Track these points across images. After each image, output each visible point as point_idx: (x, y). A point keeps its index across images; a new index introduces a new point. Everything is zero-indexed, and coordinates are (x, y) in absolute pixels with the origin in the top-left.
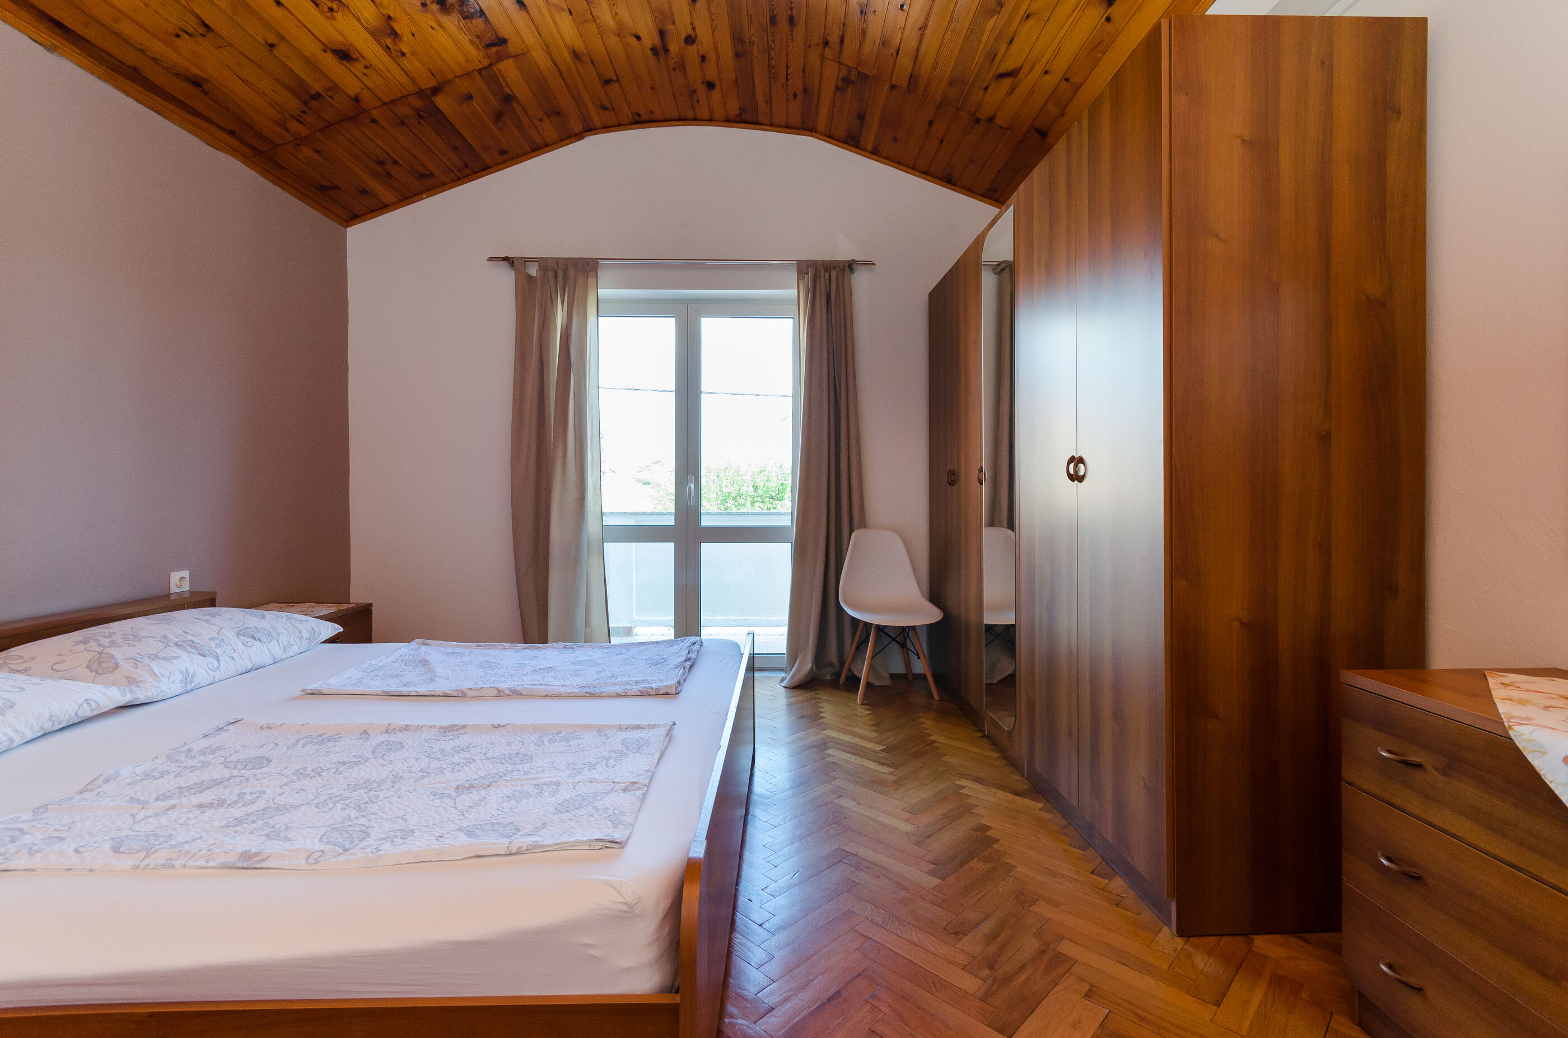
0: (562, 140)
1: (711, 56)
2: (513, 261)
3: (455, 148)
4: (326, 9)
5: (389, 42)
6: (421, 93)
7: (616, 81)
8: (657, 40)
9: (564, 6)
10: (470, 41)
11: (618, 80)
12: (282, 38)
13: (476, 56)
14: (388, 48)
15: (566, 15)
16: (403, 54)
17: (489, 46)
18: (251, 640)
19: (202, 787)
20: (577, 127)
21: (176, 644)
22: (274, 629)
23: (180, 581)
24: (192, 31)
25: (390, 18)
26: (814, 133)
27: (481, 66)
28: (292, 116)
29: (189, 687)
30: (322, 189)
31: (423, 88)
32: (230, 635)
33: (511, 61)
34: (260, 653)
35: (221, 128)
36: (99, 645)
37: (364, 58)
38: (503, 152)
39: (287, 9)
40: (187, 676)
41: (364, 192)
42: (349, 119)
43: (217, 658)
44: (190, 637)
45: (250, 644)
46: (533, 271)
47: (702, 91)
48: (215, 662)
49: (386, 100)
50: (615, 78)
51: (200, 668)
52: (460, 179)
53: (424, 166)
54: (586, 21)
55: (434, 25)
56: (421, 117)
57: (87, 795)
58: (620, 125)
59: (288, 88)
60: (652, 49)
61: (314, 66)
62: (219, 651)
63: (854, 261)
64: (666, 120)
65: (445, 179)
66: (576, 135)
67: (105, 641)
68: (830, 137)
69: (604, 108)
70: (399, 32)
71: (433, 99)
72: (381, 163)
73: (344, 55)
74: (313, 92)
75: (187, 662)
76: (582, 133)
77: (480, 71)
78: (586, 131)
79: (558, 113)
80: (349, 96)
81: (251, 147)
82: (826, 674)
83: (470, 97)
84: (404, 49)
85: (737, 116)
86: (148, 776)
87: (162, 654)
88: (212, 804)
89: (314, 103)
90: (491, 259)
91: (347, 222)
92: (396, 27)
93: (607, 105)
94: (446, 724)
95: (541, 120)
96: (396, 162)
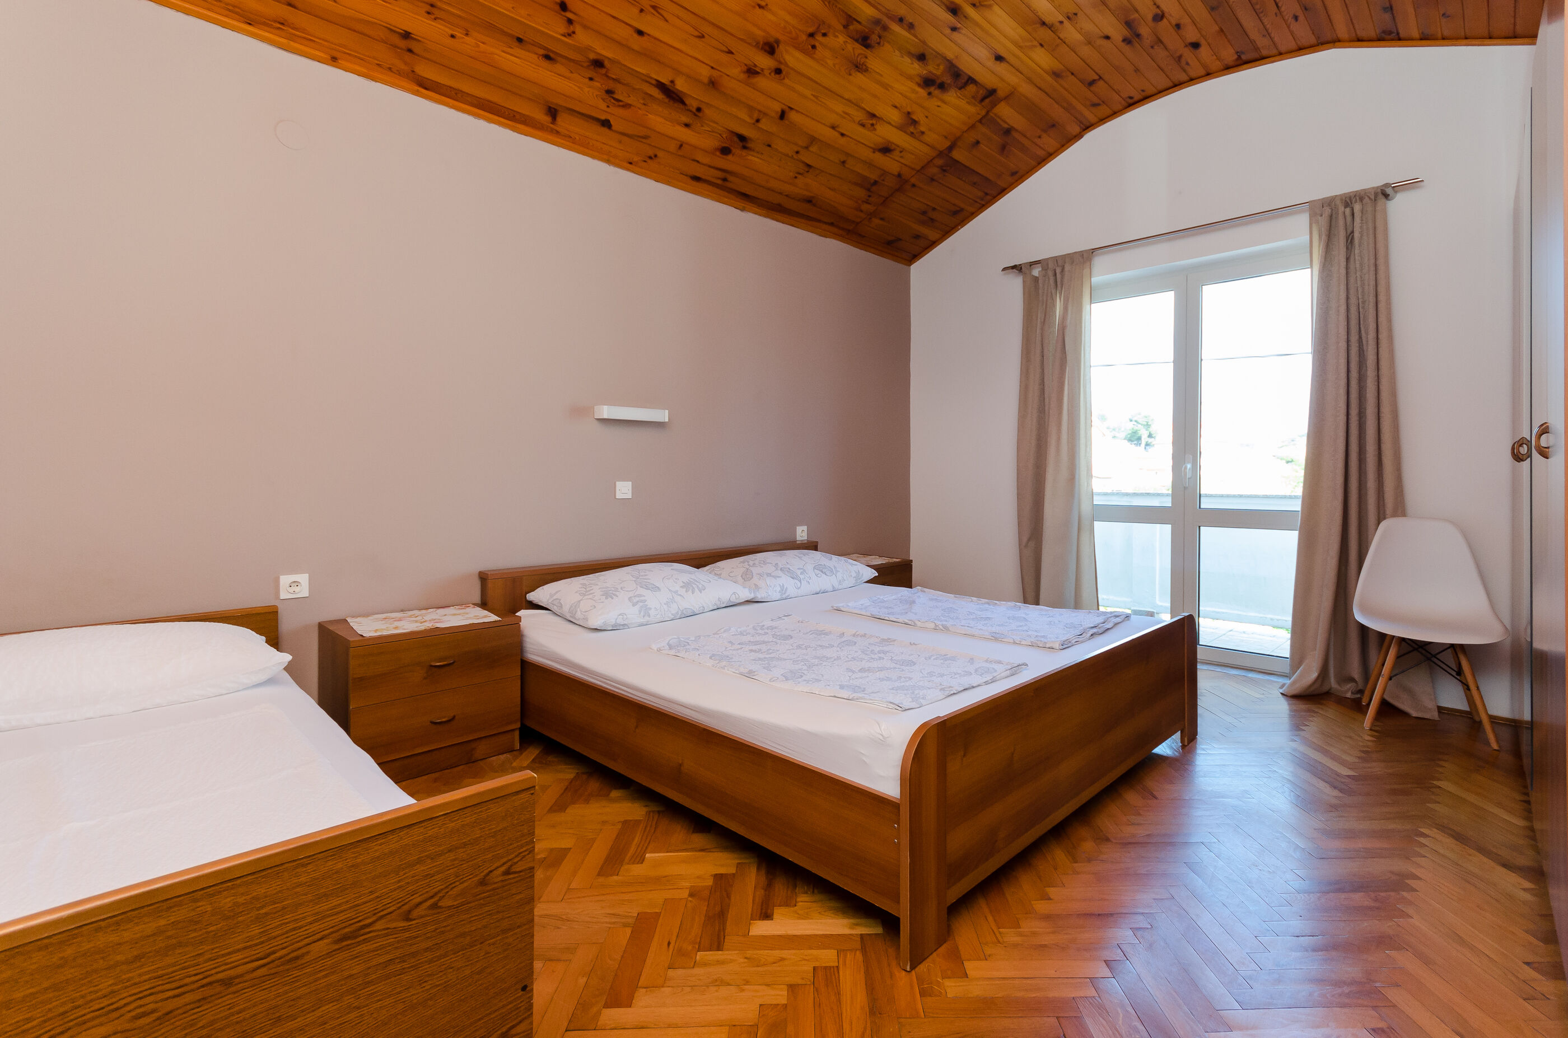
0: (1063, 146)
1: (1186, 21)
2: (1021, 267)
3: (975, 183)
4: (870, 126)
5: (912, 129)
6: (940, 154)
7: (1099, 80)
8: (1125, 32)
9: (1035, 43)
10: (967, 102)
11: (1101, 78)
12: (848, 154)
13: (974, 110)
14: (912, 133)
15: (1040, 51)
16: (923, 133)
17: (982, 100)
18: (820, 573)
19: (756, 643)
20: (1076, 129)
21: (781, 569)
22: (835, 567)
23: (802, 533)
24: (802, 171)
25: (909, 113)
26: (1337, 44)
27: (980, 117)
28: (863, 201)
29: (784, 596)
30: (889, 243)
31: (941, 150)
32: (809, 567)
33: (1003, 104)
34: (826, 582)
35: (826, 223)
36: (748, 565)
37: (898, 146)
38: (1013, 174)
39: (848, 136)
40: (783, 590)
41: (917, 237)
42: (898, 190)
43: (800, 581)
44: (788, 566)
45: (819, 575)
46: (1036, 272)
47: (1188, 54)
48: (799, 584)
49: (918, 168)
50: (1096, 77)
51: (791, 586)
52: (983, 205)
53: (954, 205)
54: (1057, 45)
55: (939, 103)
56: (945, 171)
57: (716, 636)
58: (1115, 113)
59: (856, 184)
60: (1124, 40)
61: (870, 165)
62: (802, 577)
63: (1387, 185)
64: (1160, 92)
65: (972, 209)
66: (1075, 136)
67: (751, 563)
68: (1359, 40)
69: (1095, 105)
70: (917, 119)
71: (950, 155)
72: (924, 213)
73: (886, 150)
74: (872, 181)
75: (785, 580)
76: (1080, 133)
77: (980, 121)
78: (1084, 130)
79: (1053, 126)
80: (893, 175)
81: (843, 229)
82: (1347, 692)
83: (978, 142)
84: (923, 129)
85: (1237, 60)
86: (741, 634)
87: (773, 574)
88: (756, 650)
89: (874, 188)
90: (1004, 269)
91: (911, 261)
92: (914, 117)
93: (1096, 100)
94: (885, 637)
95: (1040, 137)
96: (934, 209)
